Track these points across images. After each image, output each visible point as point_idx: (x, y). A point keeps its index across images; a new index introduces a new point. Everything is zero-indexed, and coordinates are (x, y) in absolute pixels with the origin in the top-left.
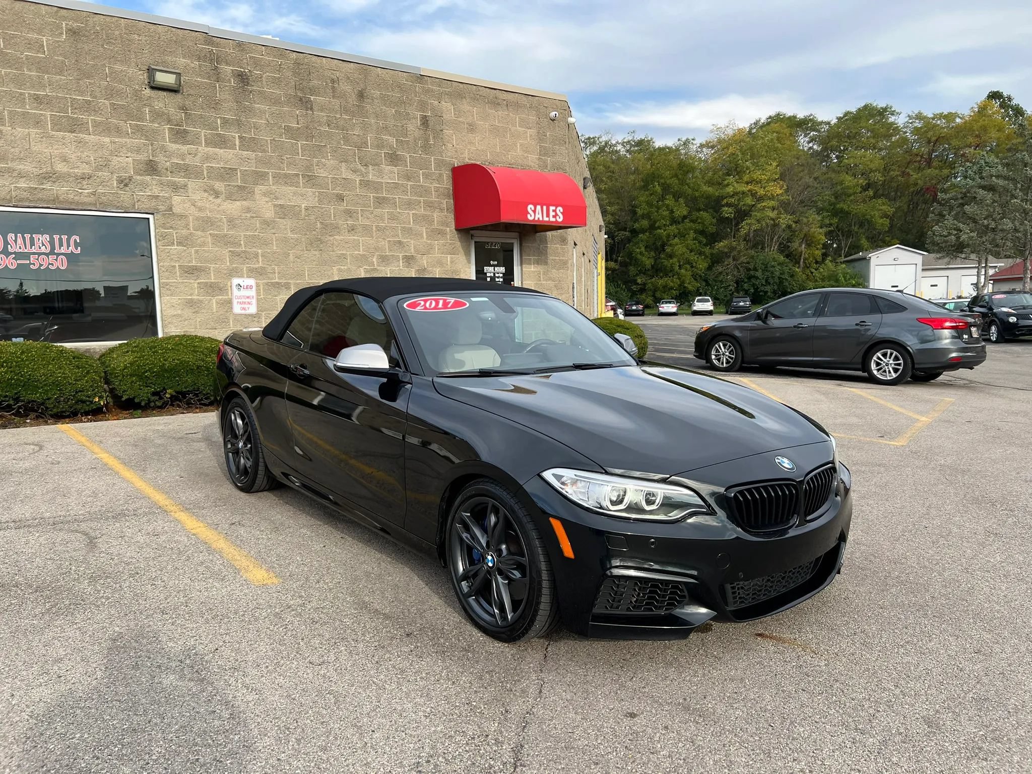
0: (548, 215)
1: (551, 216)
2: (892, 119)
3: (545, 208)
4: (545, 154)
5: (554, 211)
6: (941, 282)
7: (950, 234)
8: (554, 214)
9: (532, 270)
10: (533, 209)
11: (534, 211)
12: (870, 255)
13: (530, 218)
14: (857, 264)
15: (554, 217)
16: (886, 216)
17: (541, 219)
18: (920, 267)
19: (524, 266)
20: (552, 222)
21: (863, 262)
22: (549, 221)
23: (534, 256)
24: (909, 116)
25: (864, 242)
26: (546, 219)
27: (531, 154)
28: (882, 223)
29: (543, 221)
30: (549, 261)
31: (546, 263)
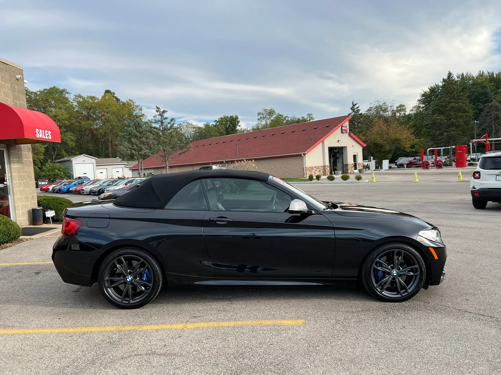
0: (45, 136)
1: (46, 136)
2: (67, 95)
3: (43, 131)
4: (16, 99)
5: (47, 133)
6: (104, 171)
7: (127, 150)
8: (47, 135)
9: (16, 167)
10: (38, 131)
11: (39, 133)
12: (72, 159)
13: (38, 137)
14: (65, 163)
15: (48, 136)
16: (72, 141)
17: (42, 137)
18: (95, 165)
19: (12, 164)
20: (47, 139)
21: (68, 163)
22: (46, 139)
23: (16, 158)
24: (75, 95)
25: (64, 153)
26: (44, 137)
27: (9, 98)
28: (72, 144)
29: (43, 138)
30: (23, 161)
31: (22, 163)
